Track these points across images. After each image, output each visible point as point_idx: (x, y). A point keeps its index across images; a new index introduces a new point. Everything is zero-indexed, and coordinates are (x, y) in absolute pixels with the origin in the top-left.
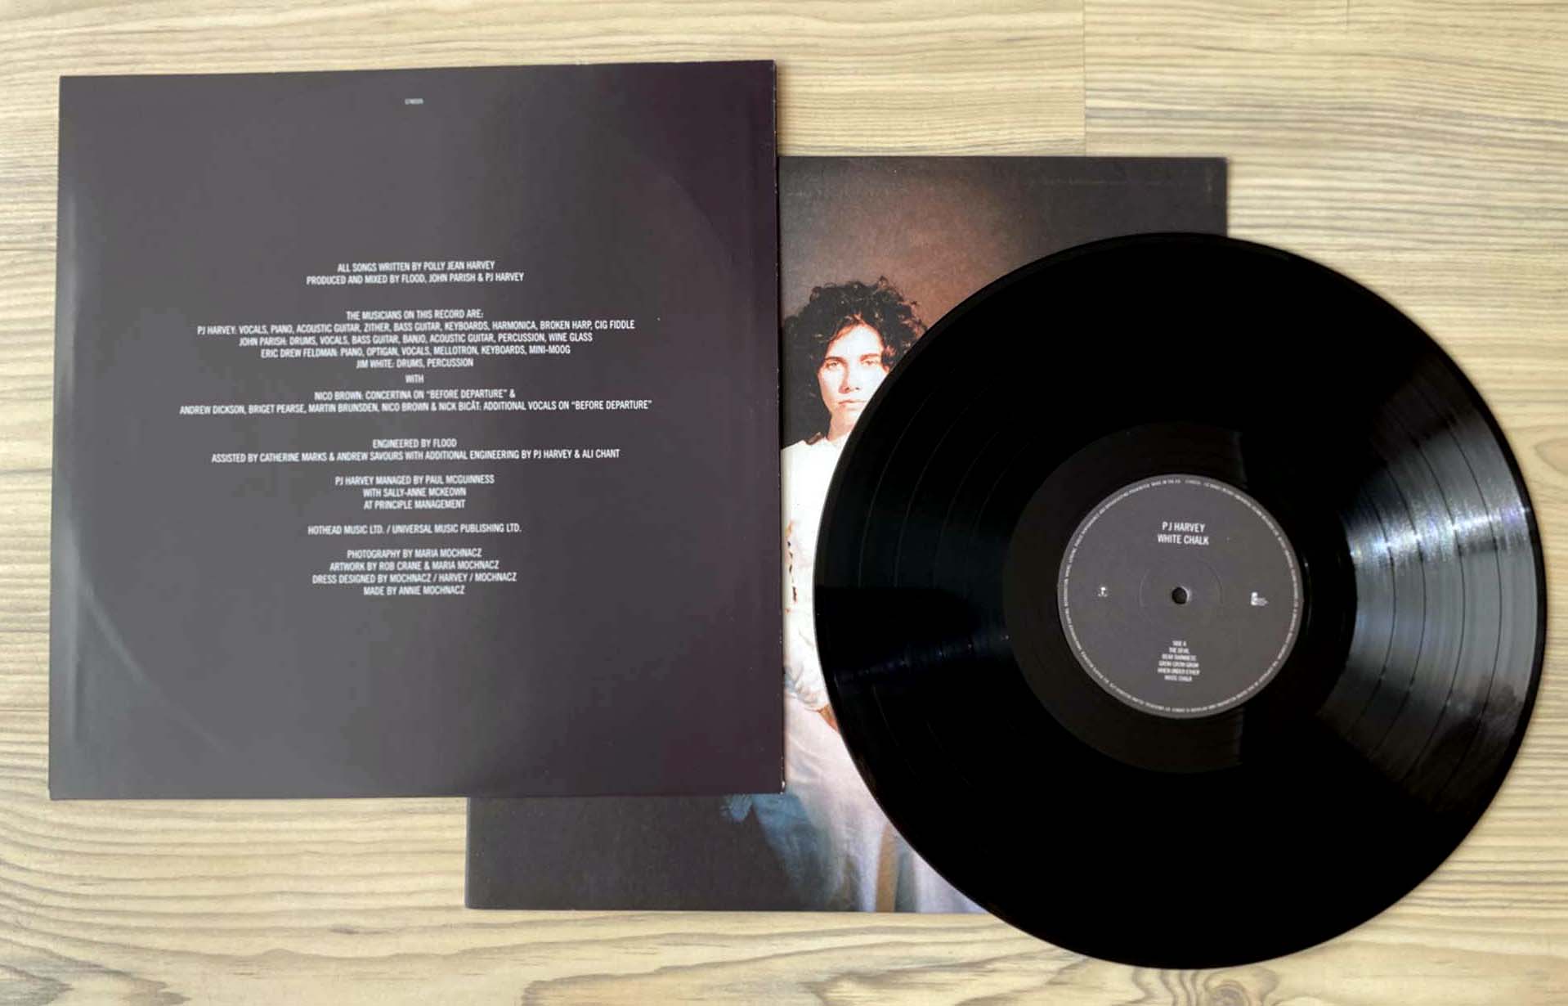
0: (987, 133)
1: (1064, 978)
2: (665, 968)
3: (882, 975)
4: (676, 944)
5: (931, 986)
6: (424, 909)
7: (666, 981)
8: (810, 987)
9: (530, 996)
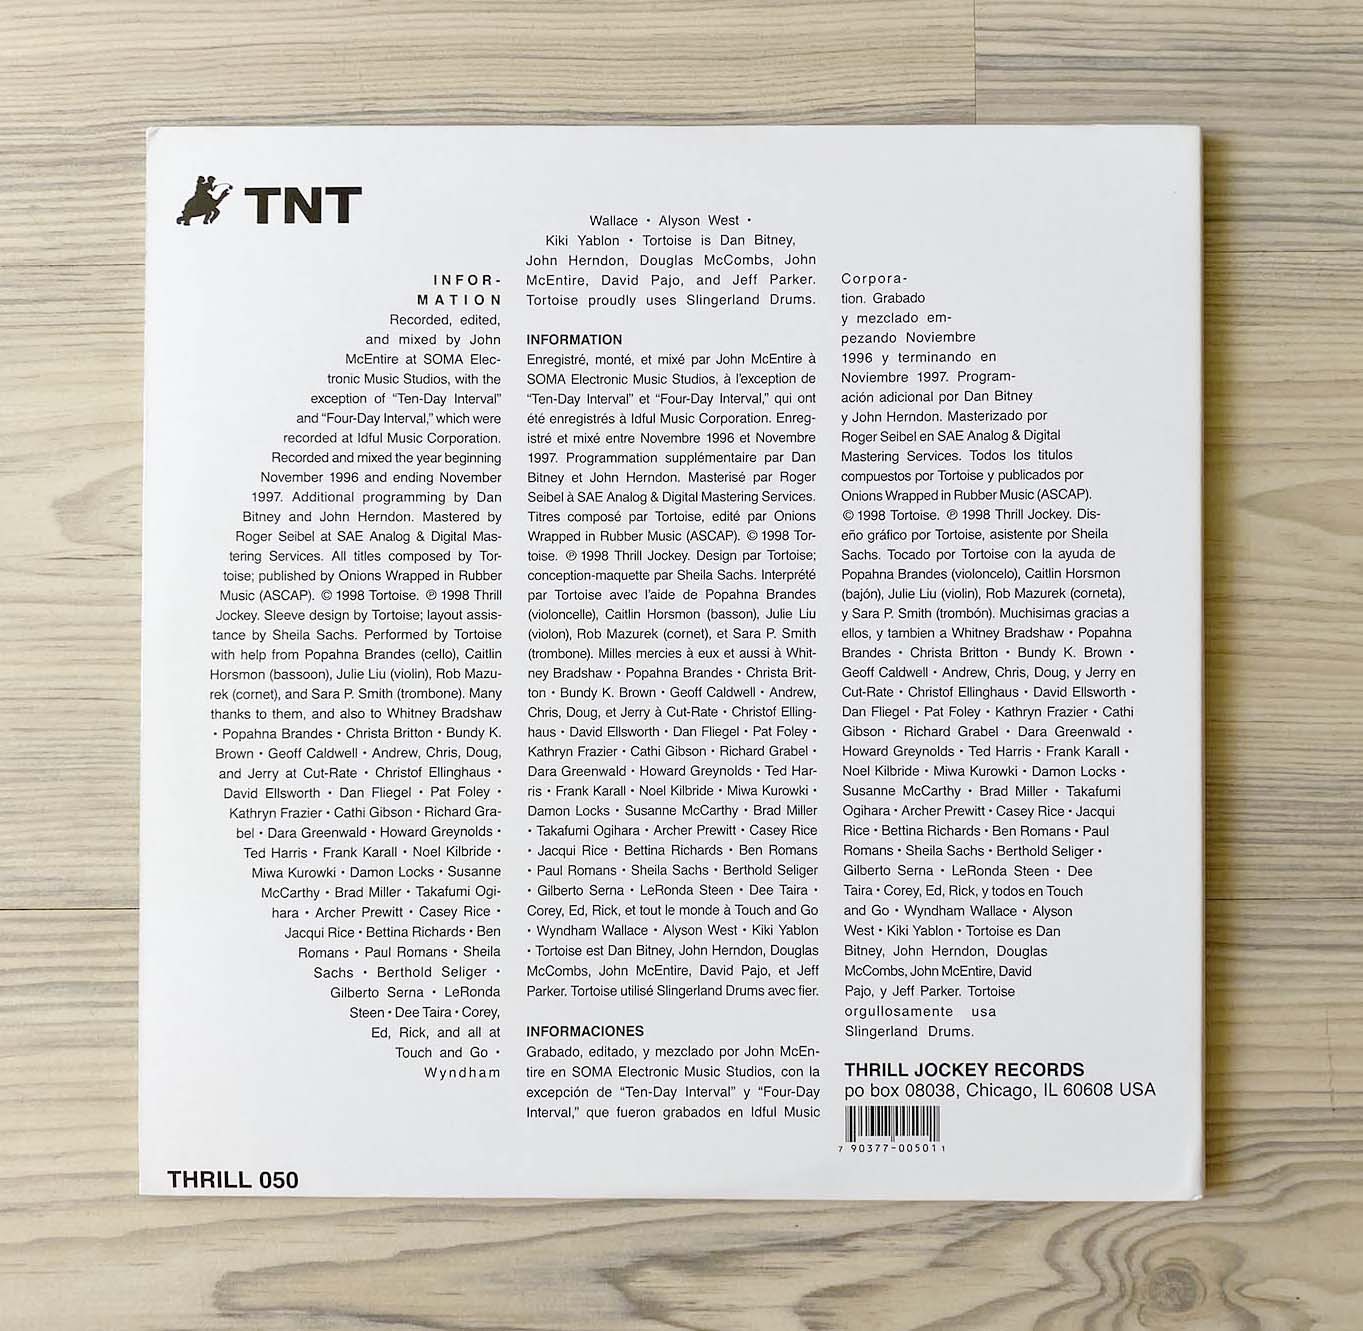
0: (838, 92)
1: (952, 1258)
2: (407, 1252)
3: (707, 1258)
4: (421, 1221)
5: (767, 1270)
6: (76, 1176)
7: (410, 1269)
8: (604, 1276)
9: (225, 1293)
